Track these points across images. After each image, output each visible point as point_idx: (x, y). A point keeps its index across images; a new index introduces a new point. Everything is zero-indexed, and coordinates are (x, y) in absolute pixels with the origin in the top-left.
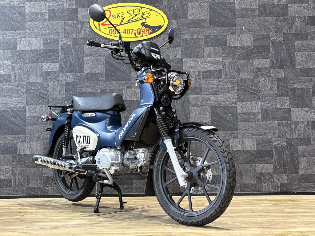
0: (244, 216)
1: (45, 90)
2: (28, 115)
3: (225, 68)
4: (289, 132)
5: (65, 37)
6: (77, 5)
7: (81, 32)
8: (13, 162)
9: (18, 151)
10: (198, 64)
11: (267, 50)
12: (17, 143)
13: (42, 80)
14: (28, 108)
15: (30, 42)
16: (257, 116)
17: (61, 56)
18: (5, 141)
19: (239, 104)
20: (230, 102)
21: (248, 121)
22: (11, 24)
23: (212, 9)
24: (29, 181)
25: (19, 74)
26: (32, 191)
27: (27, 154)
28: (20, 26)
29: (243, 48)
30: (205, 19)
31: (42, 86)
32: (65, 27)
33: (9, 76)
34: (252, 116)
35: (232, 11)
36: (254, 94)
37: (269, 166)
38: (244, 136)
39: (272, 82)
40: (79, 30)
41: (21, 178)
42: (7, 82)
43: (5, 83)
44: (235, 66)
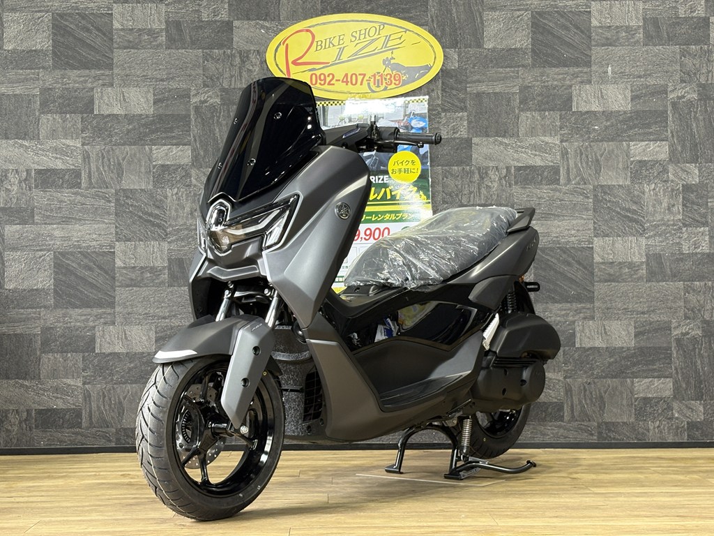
0: (628, 493)
1: (159, 207)
2: (119, 263)
3: (568, 160)
4: (708, 307)
5: (205, 85)
6: (232, 14)
7: (241, 76)
8: (86, 370)
9: (97, 345)
10: (505, 152)
11: (661, 121)
12: (94, 327)
13: (151, 183)
14: (119, 247)
15: (124, 96)
16: (637, 270)
17: (195, 130)
18: (67, 323)
19: (598, 243)
20: (577, 238)
21: (618, 282)
22: (79, 53)
23: (539, 24)
24: (121, 414)
25: (98, 169)
26: (128, 436)
27: (115, 353)
28: (100, 60)
29: (608, 115)
30: (522, 48)
31: (151, 196)
32: (204, 62)
33: (77, 174)
34: (627, 270)
35: (582, 32)
36: (631, 220)
37: (663, 383)
38: (608, 314)
39: (673, 193)
40: (235, 72)
41: (104, 406)
42: (70, 188)
43: (67, 191)
44: (590, 156)
